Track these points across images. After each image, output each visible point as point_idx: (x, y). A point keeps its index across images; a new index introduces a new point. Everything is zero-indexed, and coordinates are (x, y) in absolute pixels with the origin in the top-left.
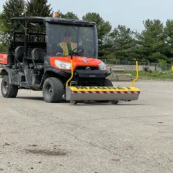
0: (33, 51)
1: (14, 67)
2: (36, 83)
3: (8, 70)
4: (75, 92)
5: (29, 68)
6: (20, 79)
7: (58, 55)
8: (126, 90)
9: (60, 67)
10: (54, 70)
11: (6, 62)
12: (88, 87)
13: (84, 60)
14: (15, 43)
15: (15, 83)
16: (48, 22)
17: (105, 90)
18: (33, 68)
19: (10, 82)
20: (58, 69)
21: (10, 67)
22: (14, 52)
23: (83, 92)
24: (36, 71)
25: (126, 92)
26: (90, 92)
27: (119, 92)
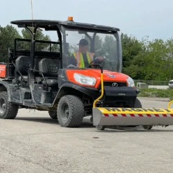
0: (41, 62)
1: (14, 81)
2: (45, 101)
3: (7, 85)
4: (106, 115)
5: (36, 83)
6: (23, 96)
7: (70, 68)
8: (166, 112)
9: (81, 82)
10: (74, 86)
11: (4, 75)
12: (120, 109)
13: (110, 75)
14: (16, 52)
15: (17, 101)
16: (64, 25)
17: (140, 113)
18: (41, 83)
19: (9, 100)
20: (78, 85)
21: (10, 81)
22: (15, 62)
23: (115, 115)
24: (46, 87)
25: (165, 115)
26: (124, 115)
27: (157, 115)
